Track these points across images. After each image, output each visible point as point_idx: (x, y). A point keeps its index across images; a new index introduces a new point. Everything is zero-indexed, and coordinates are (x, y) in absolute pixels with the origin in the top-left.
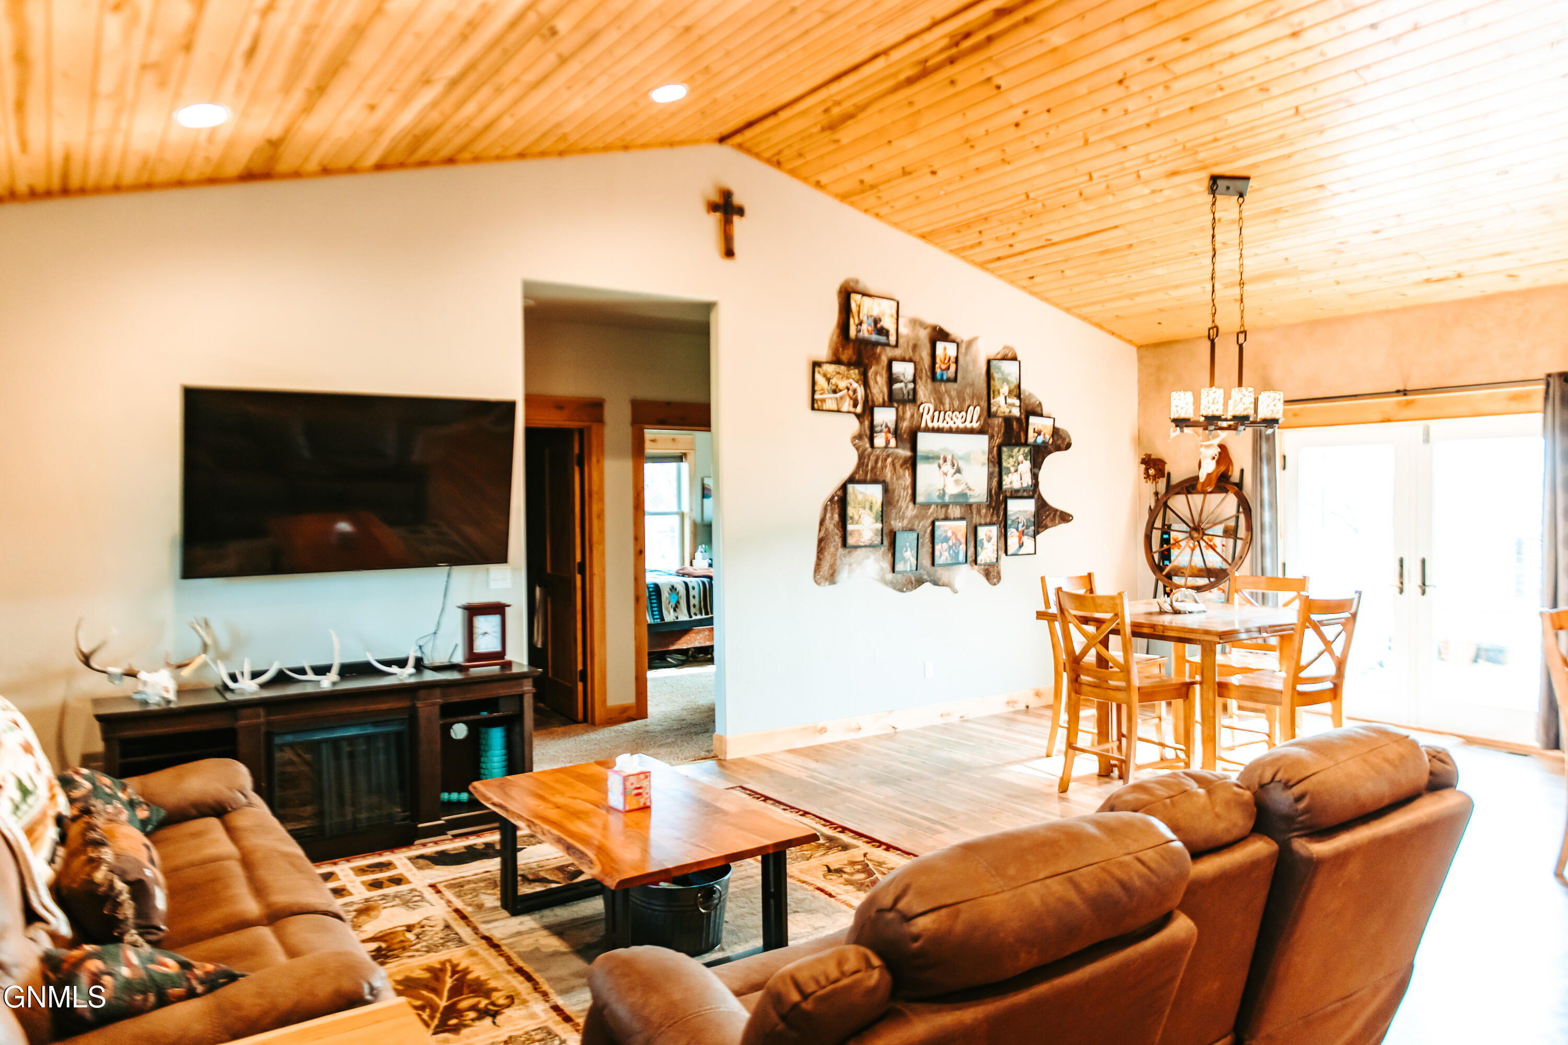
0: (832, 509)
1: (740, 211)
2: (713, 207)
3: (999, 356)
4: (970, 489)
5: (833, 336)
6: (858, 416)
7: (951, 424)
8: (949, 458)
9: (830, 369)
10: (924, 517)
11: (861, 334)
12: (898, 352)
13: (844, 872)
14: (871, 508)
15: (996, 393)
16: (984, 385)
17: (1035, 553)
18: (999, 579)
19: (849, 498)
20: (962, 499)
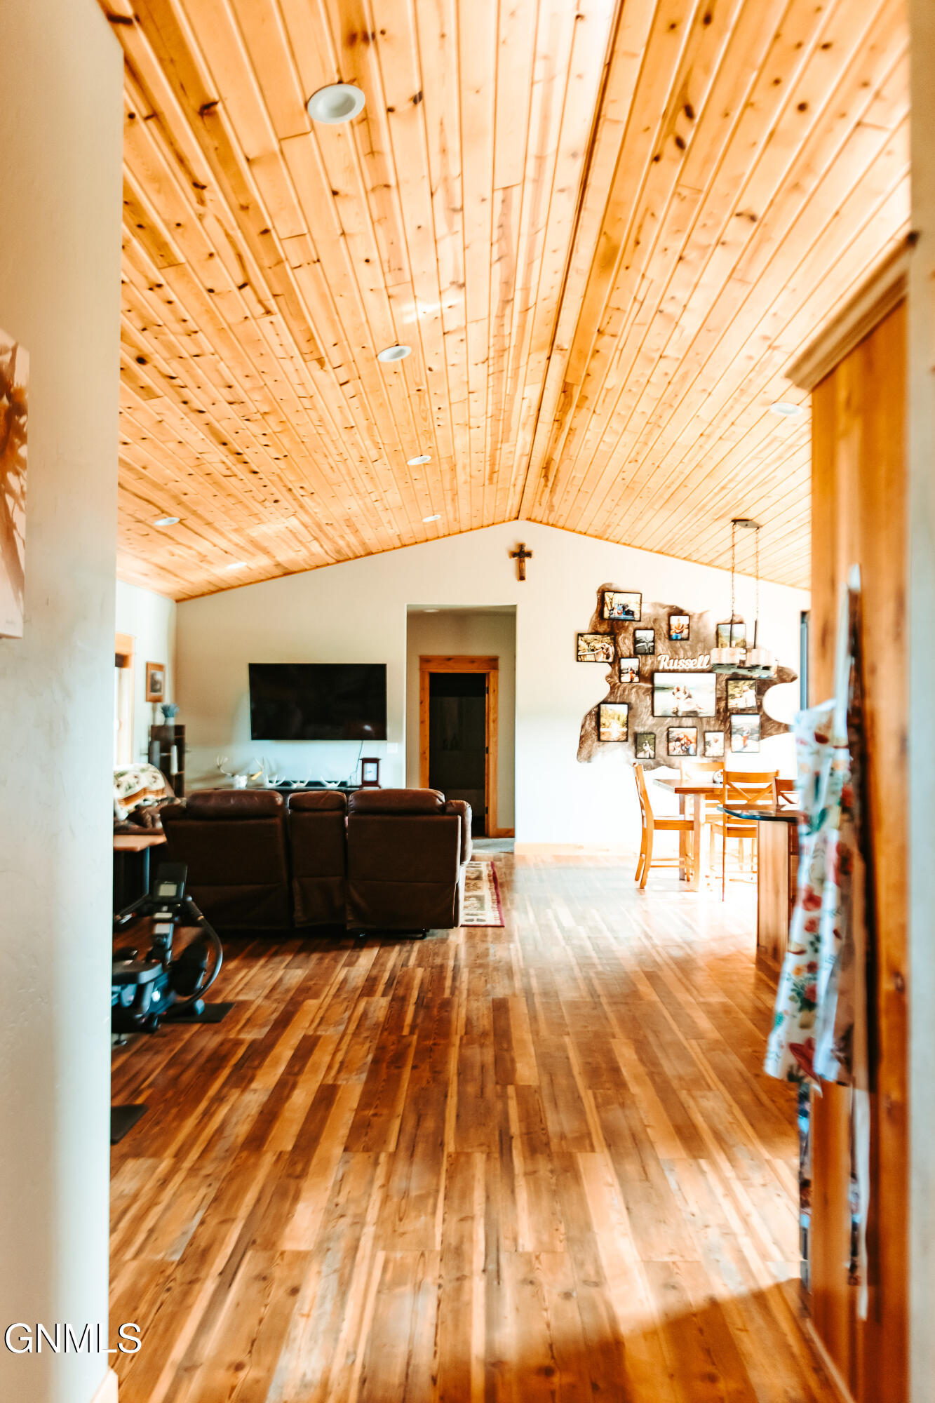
0: (591, 719)
1: (529, 555)
2: (514, 555)
3: (727, 622)
4: (699, 709)
5: (592, 617)
6: (610, 664)
7: (684, 667)
8: (681, 688)
9: (590, 637)
10: (661, 725)
11: (612, 616)
12: (641, 625)
14: (619, 719)
15: (724, 645)
16: (715, 641)
17: (758, 752)
19: (601, 712)
20: (693, 714)
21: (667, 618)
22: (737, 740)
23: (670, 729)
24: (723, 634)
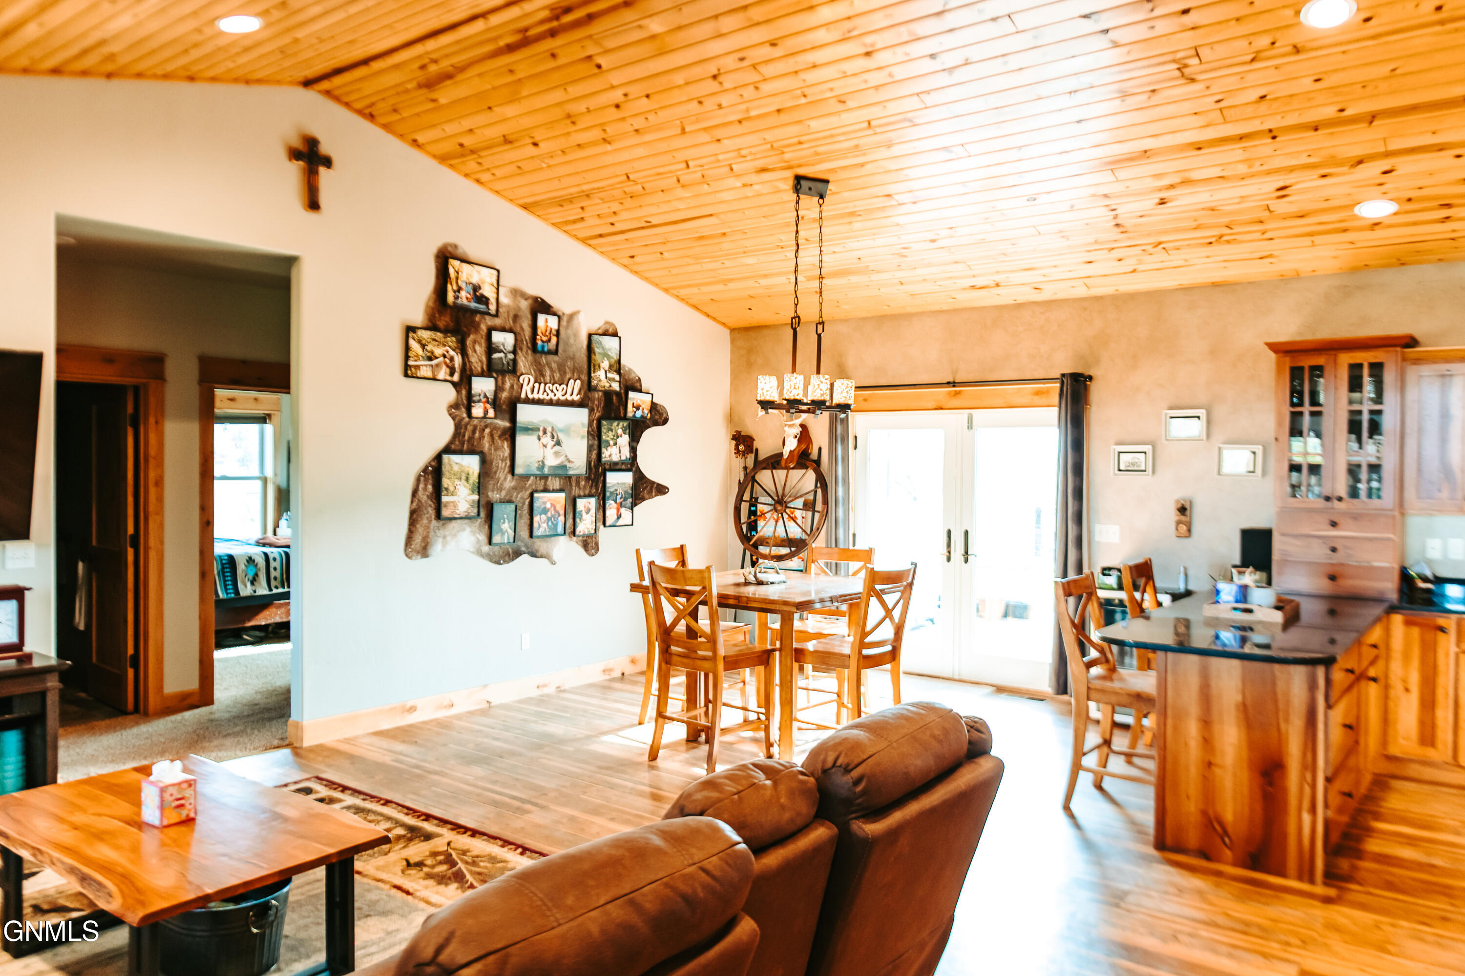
0: (426, 481)
1: (328, 162)
2: (295, 154)
3: (600, 332)
4: (569, 461)
5: (429, 300)
6: (454, 384)
7: (551, 395)
8: (549, 429)
9: (425, 335)
10: (523, 488)
11: (459, 301)
12: (497, 322)
13: (425, 865)
14: (467, 479)
15: (597, 367)
16: (585, 359)
17: (632, 525)
18: (597, 550)
19: (443, 468)
20: (561, 471)
23: (536, 495)
24: (597, 350)
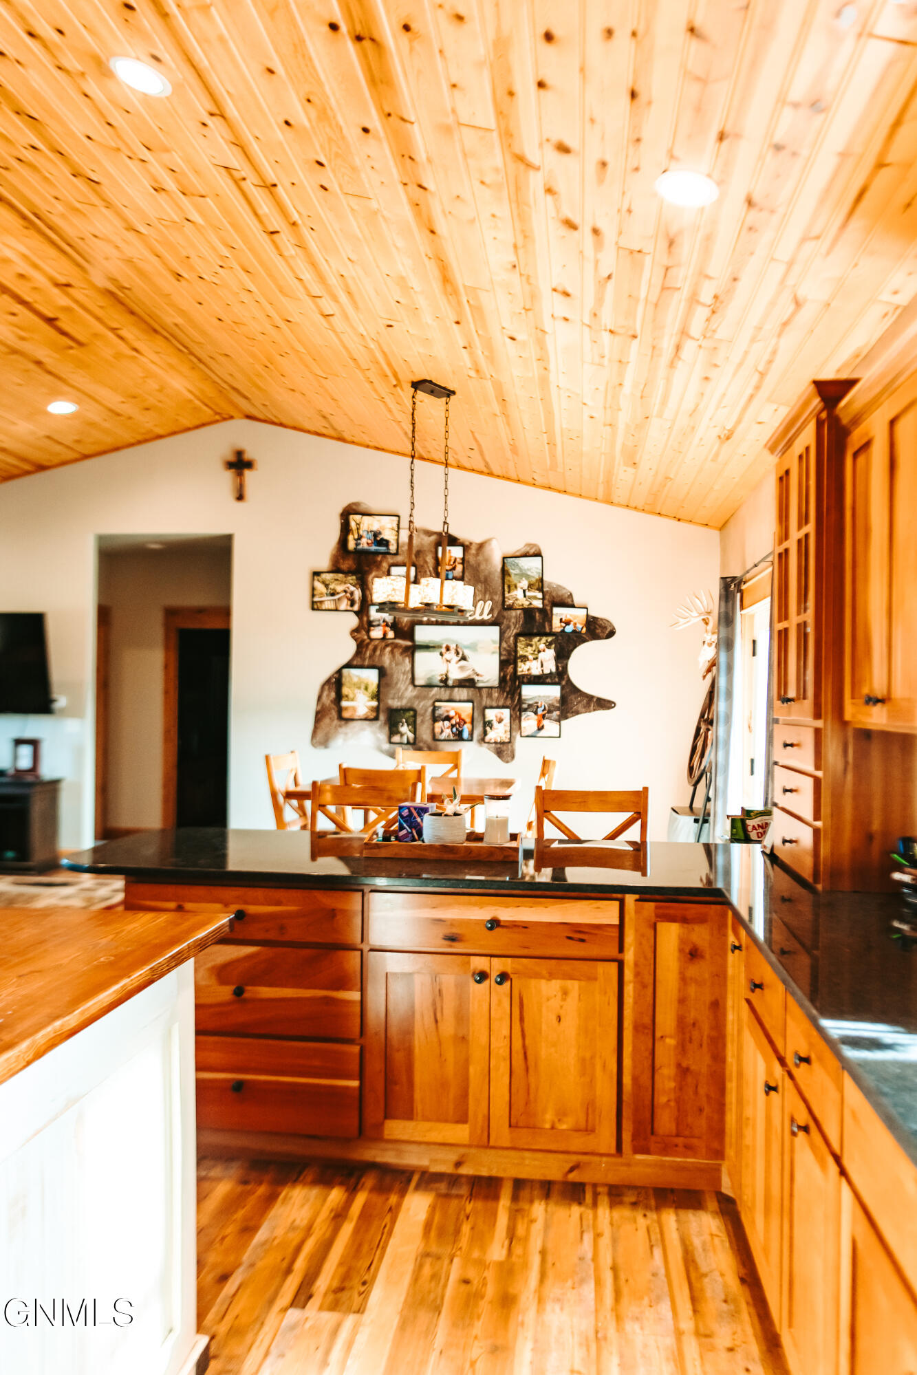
0: (329, 689)
1: (249, 465)
2: (230, 465)
3: (518, 554)
4: (478, 675)
6: (357, 613)
8: (453, 647)
9: (328, 577)
10: (425, 698)
11: (360, 547)
12: (399, 559)
14: (366, 689)
15: (513, 587)
16: (500, 581)
17: (559, 737)
18: (513, 757)
19: (344, 680)
20: (468, 683)
21: (433, 550)
22: (529, 722)
23: (437, 704)
24: (512, 571)
